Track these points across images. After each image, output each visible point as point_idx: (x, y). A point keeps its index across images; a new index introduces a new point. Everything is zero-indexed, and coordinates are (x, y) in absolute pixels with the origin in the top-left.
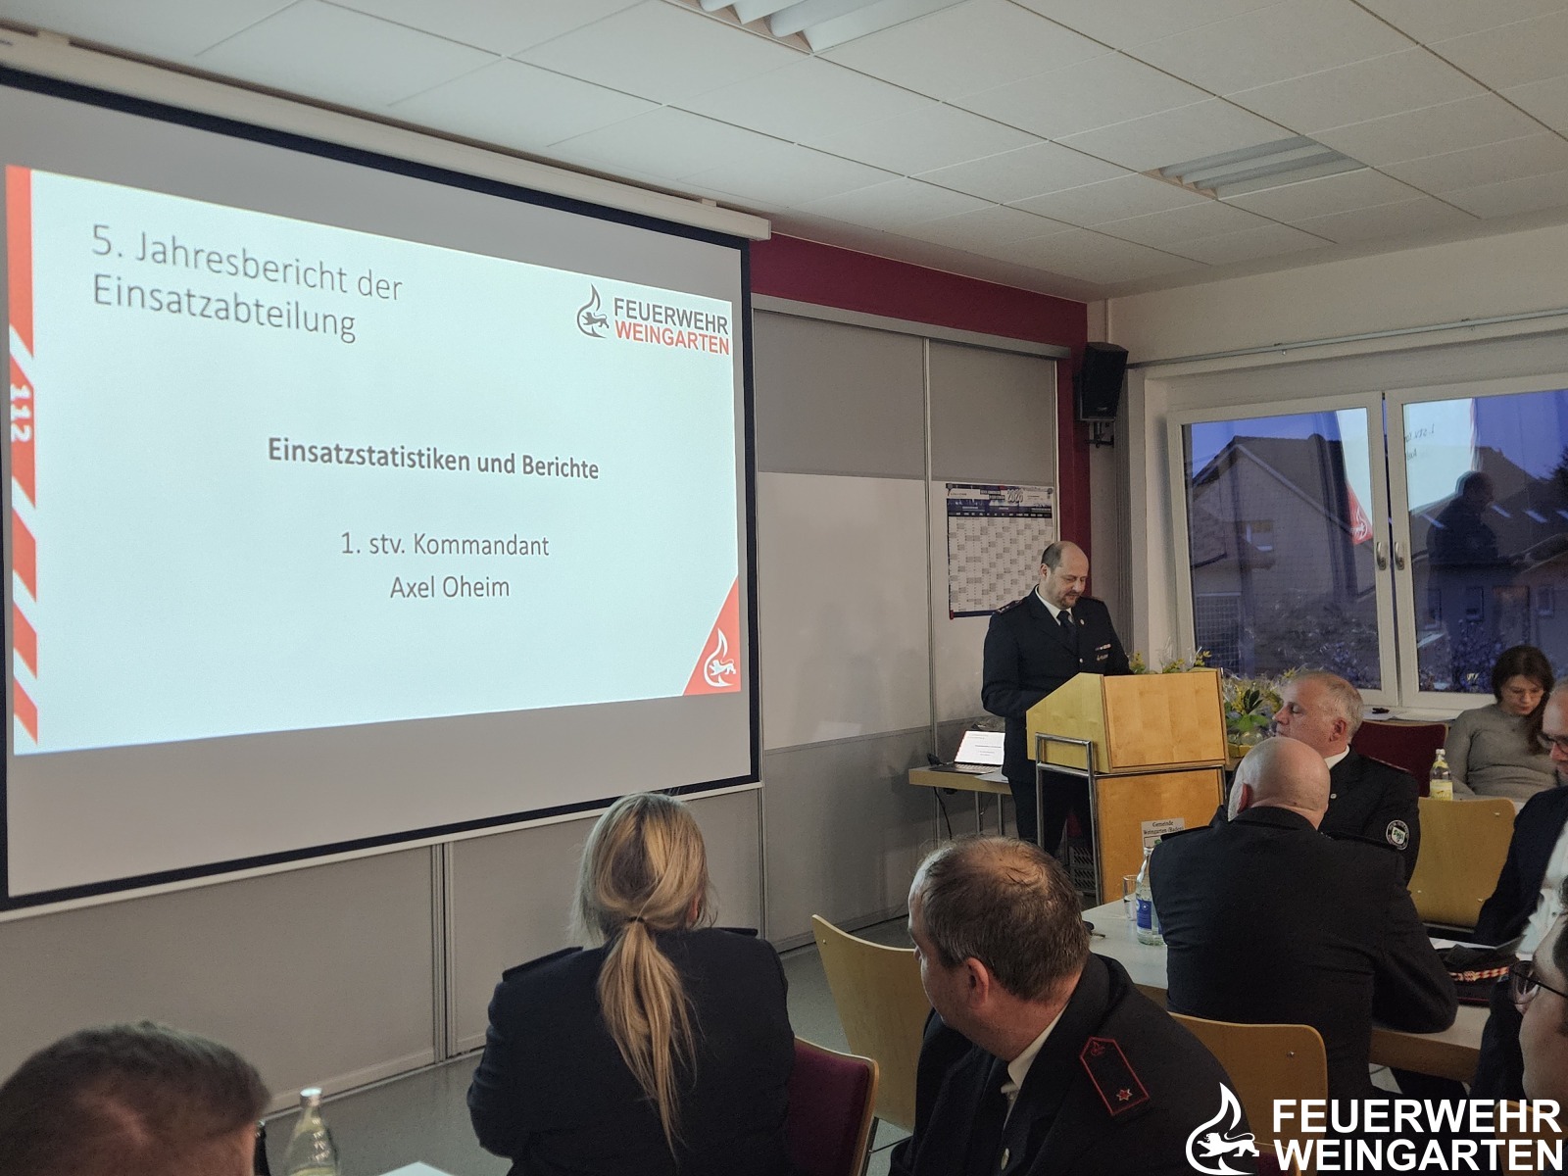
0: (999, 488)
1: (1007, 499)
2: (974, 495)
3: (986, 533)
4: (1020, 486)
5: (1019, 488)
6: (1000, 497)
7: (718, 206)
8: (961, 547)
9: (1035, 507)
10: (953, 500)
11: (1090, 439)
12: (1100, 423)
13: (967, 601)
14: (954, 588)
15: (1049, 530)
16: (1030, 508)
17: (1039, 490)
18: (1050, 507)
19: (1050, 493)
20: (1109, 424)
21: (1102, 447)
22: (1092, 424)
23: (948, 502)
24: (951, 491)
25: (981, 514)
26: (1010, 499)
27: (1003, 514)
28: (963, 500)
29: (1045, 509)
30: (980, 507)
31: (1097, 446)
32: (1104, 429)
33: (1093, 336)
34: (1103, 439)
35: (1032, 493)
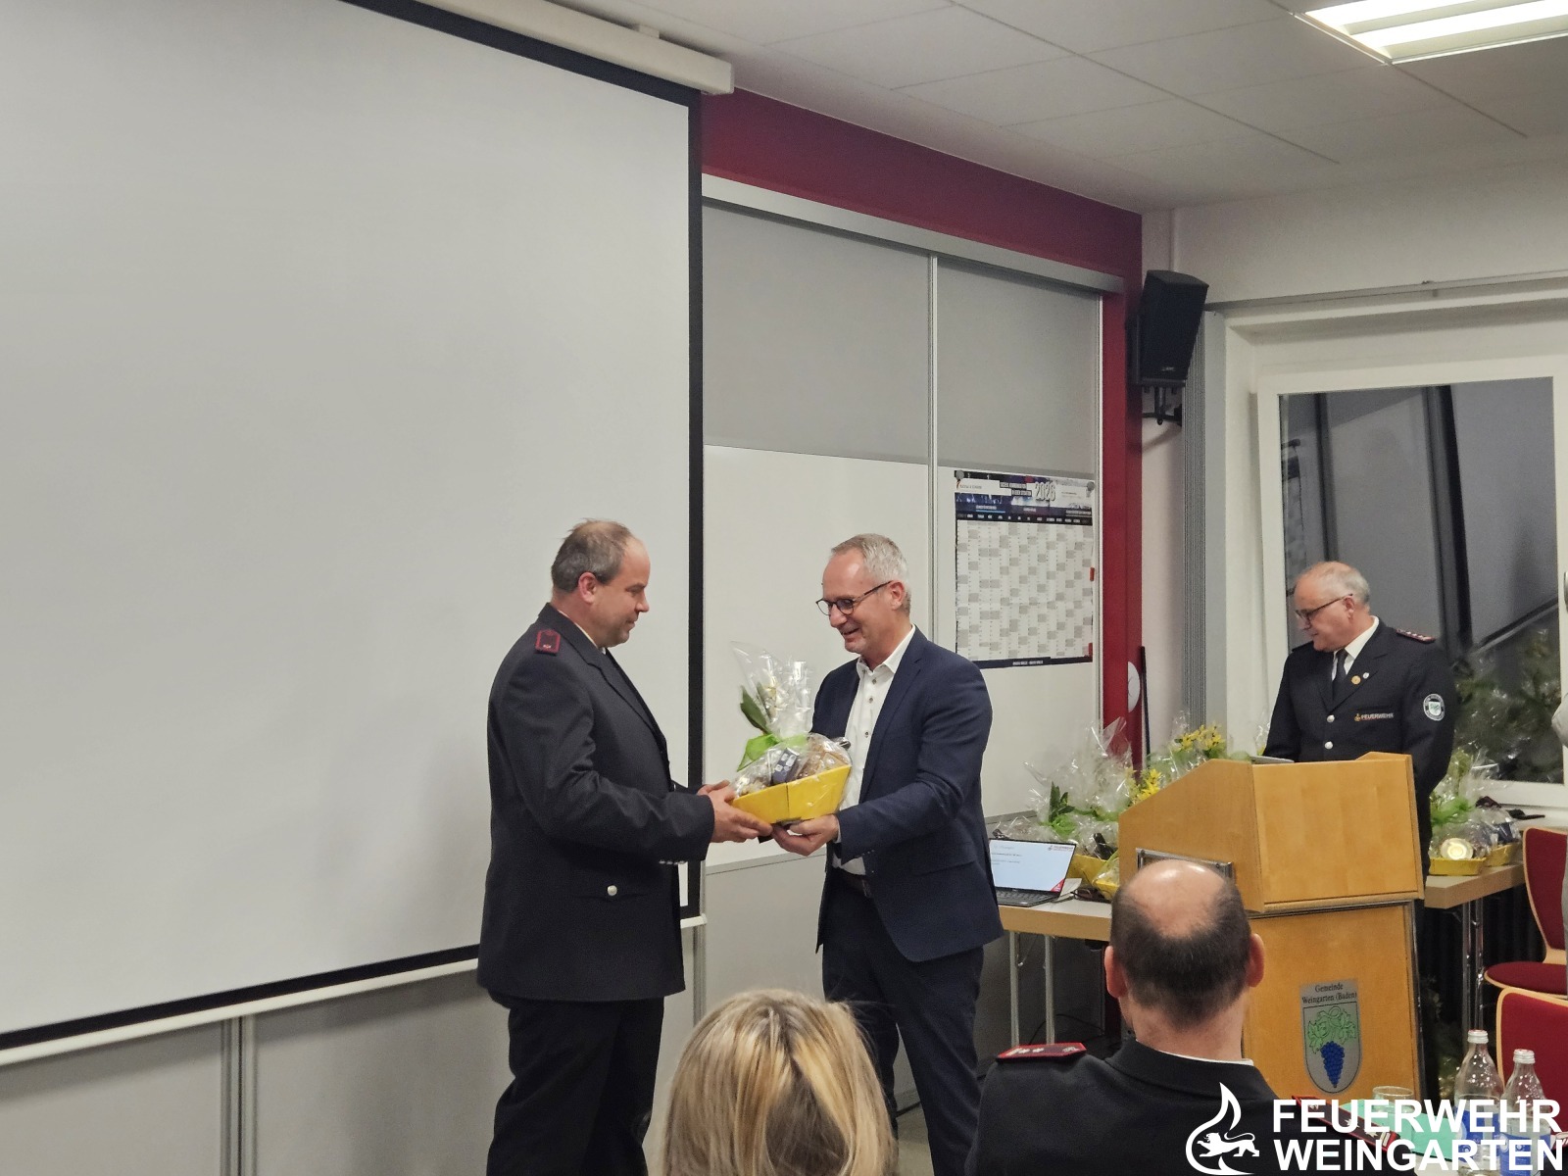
0: (1023, 480)
1: (1034, 495)
2: (991, 488)
3: (1008, 546)
4: (1052, 477)
5: (1051, 482)
6: (1025, 493)
7: (662, 38)
8: (972, 566)
9: (1070, 509)
10: (964, 496)
11: (1144, 412)
12: (1165, 388)
13: (980, 645)
14: (964, 626)
15: (1089, 543)
16: (1063, 510)
17: (1077, 484)
18: (1090, 510)
19: (1090, 488)
20: (1176, 389)
21: (1166, 425)
22: (1152, 390)
23: (956, 498)
24: (961, 483)
25: (1000, 517)
26: (1039, 496)
27: (1029, 519)
28: (977, 496)
29: (1084, 513)
30: (999, 507)
31: (1160, 424)
32: (1170, 398)
33: (1152, 262)
34: (1168, 412)
35: (1066, 488)
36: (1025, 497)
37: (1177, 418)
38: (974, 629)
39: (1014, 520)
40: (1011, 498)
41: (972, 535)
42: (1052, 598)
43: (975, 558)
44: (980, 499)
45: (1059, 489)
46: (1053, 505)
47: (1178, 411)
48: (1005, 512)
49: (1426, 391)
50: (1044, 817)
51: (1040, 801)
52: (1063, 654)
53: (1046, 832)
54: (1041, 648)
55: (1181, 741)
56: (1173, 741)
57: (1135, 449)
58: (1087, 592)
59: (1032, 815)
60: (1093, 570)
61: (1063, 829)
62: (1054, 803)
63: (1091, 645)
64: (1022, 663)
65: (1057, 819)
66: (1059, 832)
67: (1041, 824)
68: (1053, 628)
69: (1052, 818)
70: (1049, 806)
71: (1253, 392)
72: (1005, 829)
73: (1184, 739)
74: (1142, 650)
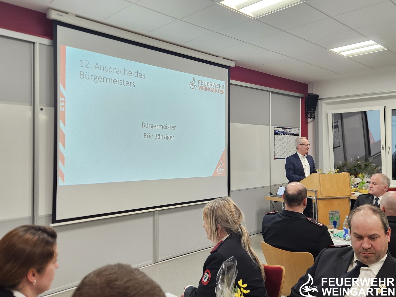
0: (286, 128)
2: (281, 130)
3: (284, 139)
5: (291, 128)
7: (223, 58)
10: (276, 131)
11: (308, 117)
12: (312, 113)
13: (279, 155)
14: (276, 152)
16: (294, 133)
17: (296, 129)
18: (299, 133)
19: (299, 130)
20: (314, 113)
21: (312, 119)
22: (309, 113)
23: (274, 131)
24: (275, 129)
26: (289, 131)
27: (287, 135)
29: (297, 134)
33: (310, 92)
34: (312, 117)
35: (294, 130)
36: (287, 131)
38: (278, 153)
39: (285, 135)
40: (284, 131)
41: (277, 137)
42: (292, 148)
43: (278, 141)
44: (279, 131)
45: (293, 130)
46: (292, 132)
47: (314, 117)
48: (283, 133)
49: (361, 112)
57: (307, 123)
71: (328, 113)
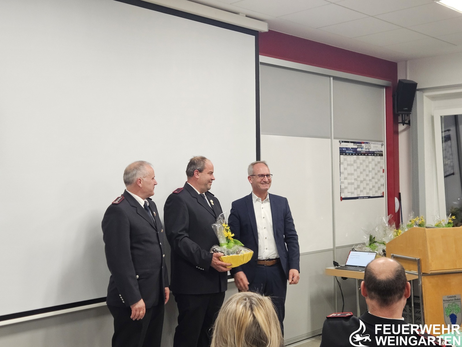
0: (361, 143)
1: (364, 147)
2: (351, 146)
3: (356, 163)
4: (370, 142)
5: (370, 143)
6: (362, 147)
7: (246, 16)
8: (345, 169)
9: (376, 151)
10: (342, 148)
11: (399, 122)
12: (405, 114)
13: (348, 193)
14: (343, 187)
15: (382, 162)
16: (374, 152)
17: (378, 144)
18: (382, 152)
19: (382, 145)
20: (408, 115)
21: (405, 126)
22: (401, 115)
23: (340, 149)
24: (341, 144)
25: (354, 154)
26: (366, 147)
27: (363, 155)
28: (346, 148)
29: (380, 152)
30: (353, 151)
31: (403, 125)
32: (406, 118)
33: (400, 76)
34: (406, 122)
35: (374, 145)
36: (362, 148)
37: (409, 124)
38: (346, 188)
39: (358, 155)
40: (357, 148)
41: (345, 160)
42: (371, 178)
43: (346, 166)
44: (347, 149)
45: (372, 145)
46: (370, 150)
47: (409, 121)
48: (355, 152)
50: (367, 244)
51: (366, 239)
52: (374, 195)
53: (368, 249)
54: (367, 193)
55: (411, 221)
56: (409, 221)
57: (396, 133)
58: (382, 176)
59: (364, 244)
60: (383, 170)
61: (373, 248)
62: (370, 240)
63: (383, 192)
64: (361, 198)
65: (372, 245)
66: (372, 249)
67: (367, 246)
68: (371, 187)
69: (370, 245)
70: (369, 241)
71: (433, 115)
72: (356, 248)
73: (412, 221)
74: (400, 194)
